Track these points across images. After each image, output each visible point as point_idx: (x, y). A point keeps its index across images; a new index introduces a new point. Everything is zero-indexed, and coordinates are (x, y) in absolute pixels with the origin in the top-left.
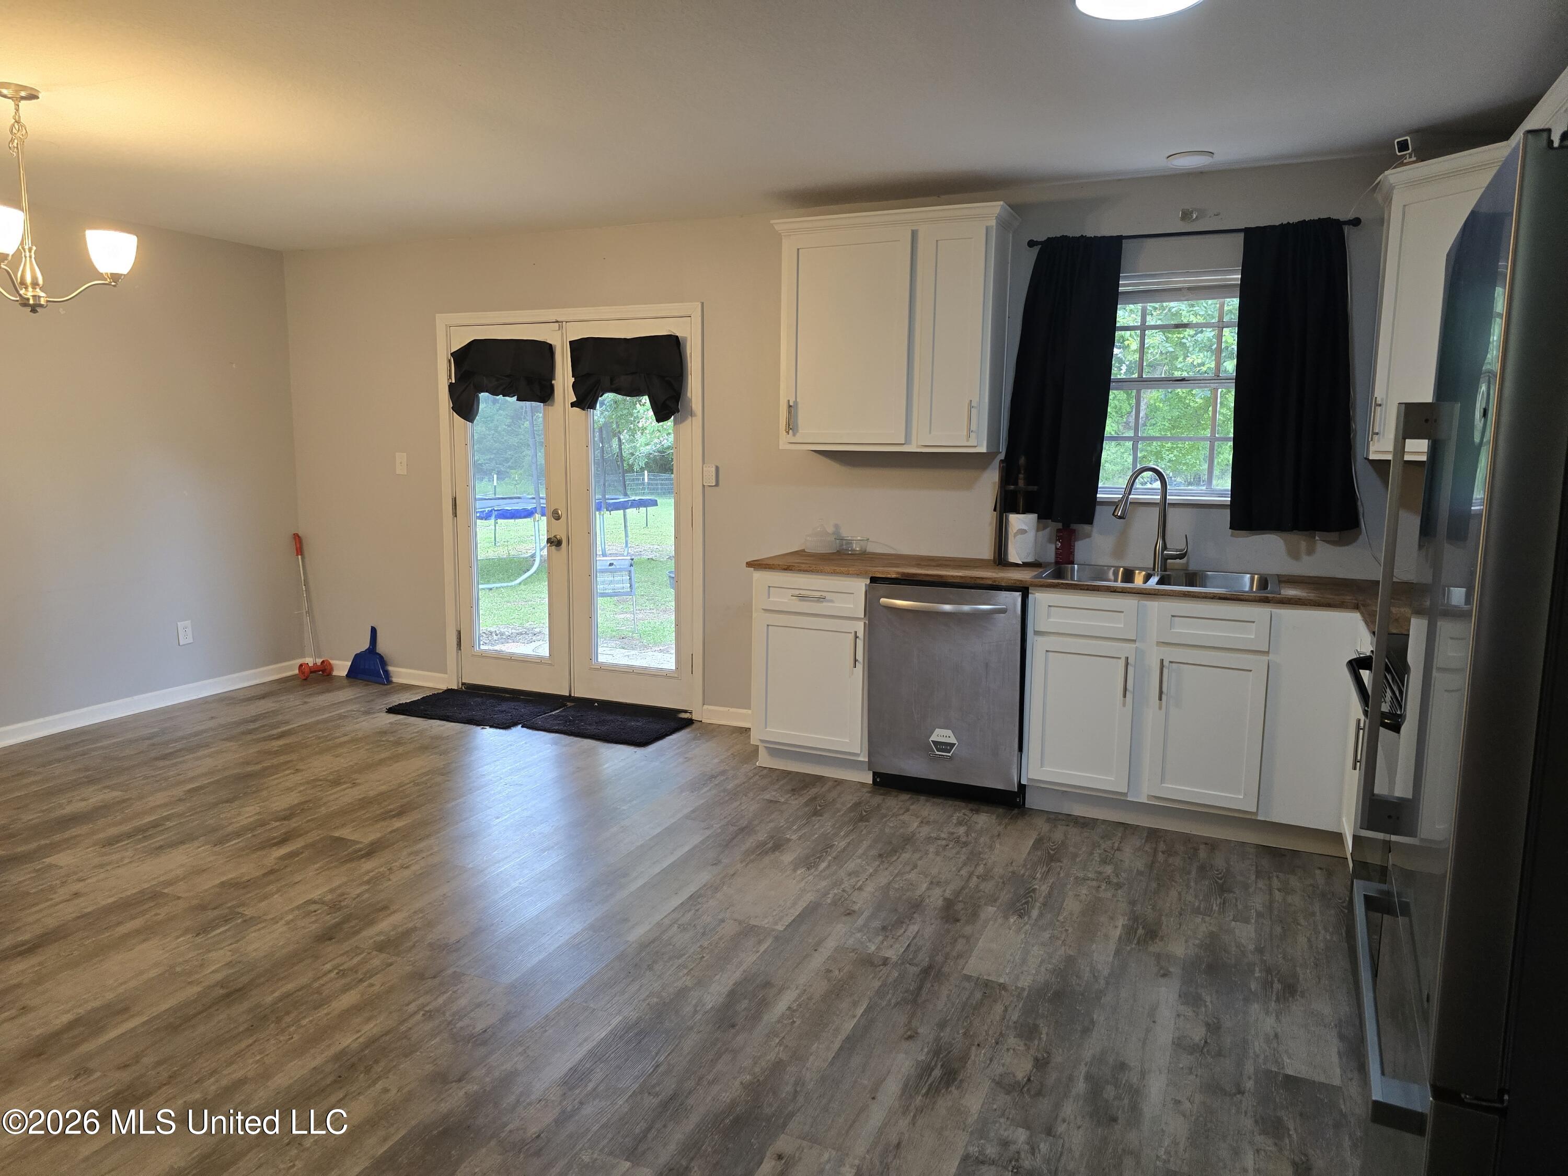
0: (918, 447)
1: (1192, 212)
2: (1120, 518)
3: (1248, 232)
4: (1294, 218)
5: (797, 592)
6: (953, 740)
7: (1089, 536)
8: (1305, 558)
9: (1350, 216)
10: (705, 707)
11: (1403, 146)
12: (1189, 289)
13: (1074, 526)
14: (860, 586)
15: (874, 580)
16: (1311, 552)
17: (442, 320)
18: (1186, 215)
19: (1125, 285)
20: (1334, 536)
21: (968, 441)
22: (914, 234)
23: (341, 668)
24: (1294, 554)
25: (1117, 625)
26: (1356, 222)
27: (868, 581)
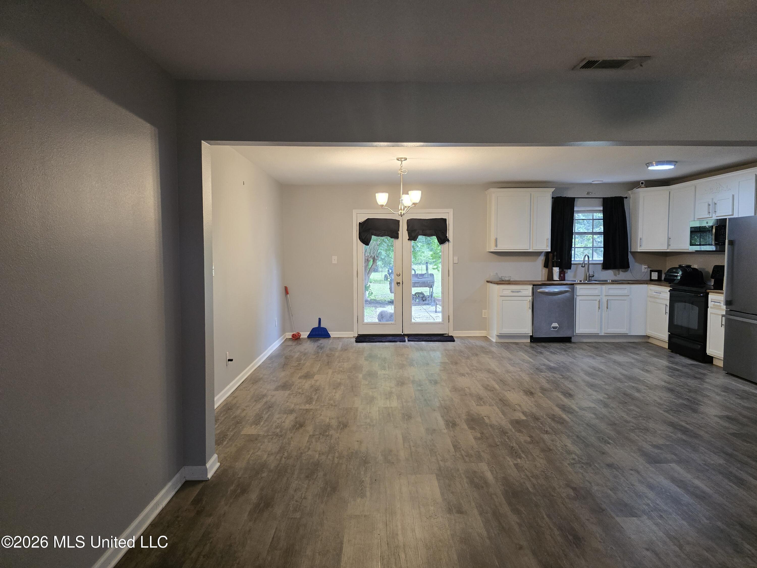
0: (532, 250)
1: (590, 193)
2: (584, 267)
3: (603, 198)
4: (614, 196)
5: (512, 290)
6: (558, 326)
7: (567, 273)
8: (618, 276)
9: (625, 196)
10: (454, 332)
11: (642, 183)
12: (587, 211)
13: (565, 270)
14: (530, 287)
15: (533, 285)
16: (619, 274)
17: (355, 212)
18: (588, 193)
19: (576, 209)
20: (624, 270)
21: (547, 248)
22: (531, 194)
23: (305, 335)
24: (615, 275)
25: (596, 292)
26: (626, 198)
27: (532, 286)
